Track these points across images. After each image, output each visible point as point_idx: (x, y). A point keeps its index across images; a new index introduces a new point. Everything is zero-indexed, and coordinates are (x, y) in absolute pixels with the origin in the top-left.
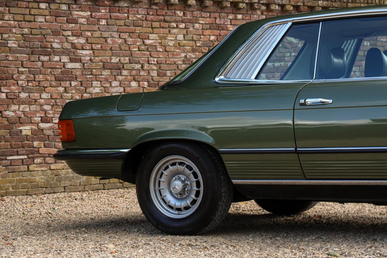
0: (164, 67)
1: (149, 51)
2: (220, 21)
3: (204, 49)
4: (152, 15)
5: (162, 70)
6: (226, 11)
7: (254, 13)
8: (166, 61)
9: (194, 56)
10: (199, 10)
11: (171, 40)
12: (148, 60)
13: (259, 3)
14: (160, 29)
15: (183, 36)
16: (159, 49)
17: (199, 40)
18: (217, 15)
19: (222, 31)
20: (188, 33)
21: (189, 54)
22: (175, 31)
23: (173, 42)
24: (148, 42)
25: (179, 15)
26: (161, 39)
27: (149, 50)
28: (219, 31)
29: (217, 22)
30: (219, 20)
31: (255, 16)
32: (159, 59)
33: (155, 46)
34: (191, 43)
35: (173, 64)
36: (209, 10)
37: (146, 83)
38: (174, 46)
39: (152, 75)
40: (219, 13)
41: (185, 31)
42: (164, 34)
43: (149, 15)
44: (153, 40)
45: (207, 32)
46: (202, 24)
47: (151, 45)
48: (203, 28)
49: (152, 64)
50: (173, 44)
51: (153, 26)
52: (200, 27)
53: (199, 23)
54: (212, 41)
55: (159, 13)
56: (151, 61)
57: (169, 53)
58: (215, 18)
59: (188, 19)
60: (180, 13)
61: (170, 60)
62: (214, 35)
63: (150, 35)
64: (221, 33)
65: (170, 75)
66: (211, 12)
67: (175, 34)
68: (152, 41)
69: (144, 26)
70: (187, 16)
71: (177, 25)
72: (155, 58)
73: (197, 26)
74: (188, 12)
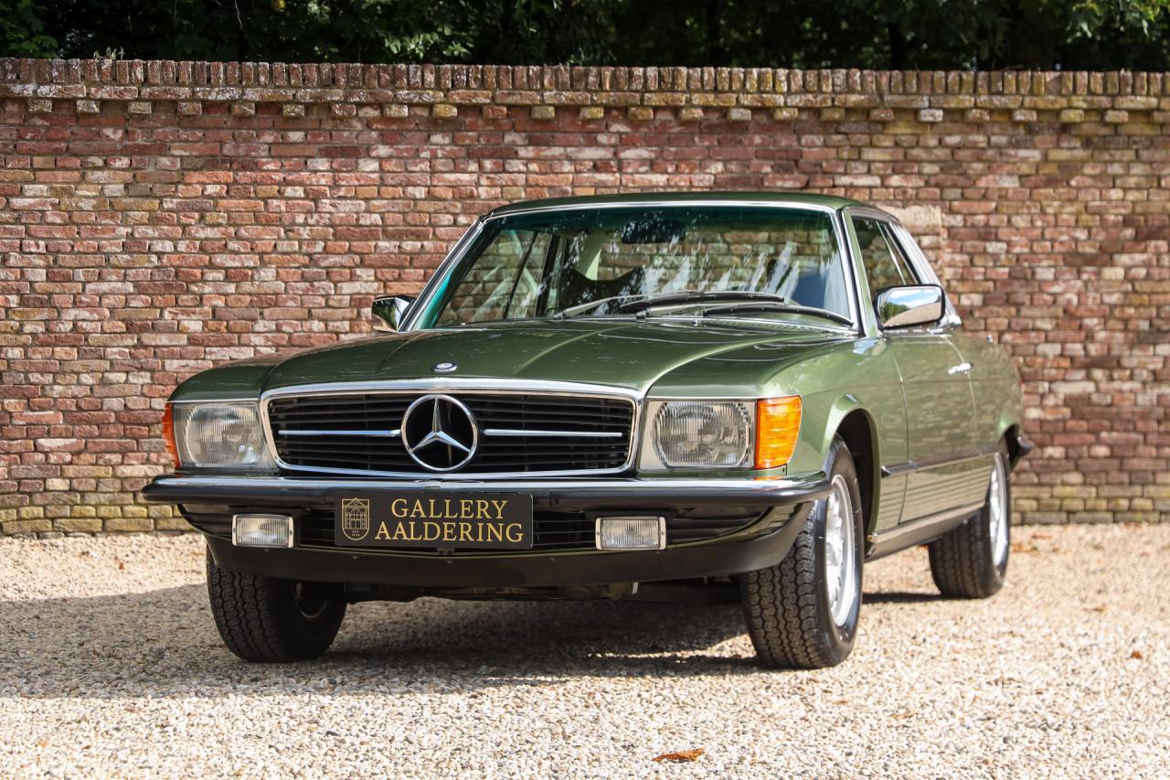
0: (68, 260)
1: (25, 224)
2: (236, 147)
3: (185, 216)
4: (33, 139)
5: (61, 267)
6: (255, 123)
7: (342, 127)
8: (73, 247)
9: (156, 234)
10: (172, 124)
11: (88, 197)
12: (21, 245)
13: (345, 102)
14: (56, 172)
15: (122, 186)
16: (50, 219)
17: (171, 197)
18: (224, 134)
19: (241, 173)
20: (138, 178)
21: (142, 229)
22: (99, 174)
23: (93, 202)
24: (17, 202)
25: (113, 137)
26: (57, 196)
27: (24, 221)
28: (231, 173)
29: (225, 151)
30: (233, 147)
31: (346, 134)
32: (51, 242)
33: (39, 211)
34: (147, 204)
35: (95, 253)
36: (202, 124)
37: (14, 300)
38: (97, 209)
39: (32, 279)
40: (231, 128)
41: (128, 176)
42: (64, 183)
43: (23, 139)
44: (34, 197)
45: (195, 177)
46: (182, 158)
47: (29, 211)
48: (185, 166)
49: (31, 253)
50: (94, 207)
51: (35, 166)
52: (173, 164)
53: (174, 156)
54: (210, 197)
55: (52, 134)
56: (29, 246)
57: (82, 227)
58: (222, 143)
59: (138, 146)
60: (115, 132)
61: (85, 243)
62: (219, 183)
63: (26, 187)
64: (238, 178)
65: (83, 279)
66: (208, 128)
67: (99, 184)
68: (31, 201)
69: (9, 166)
70: (134, 140)
71: (105, 162)
72: (42, 239)
73: (165, 161)
74: (139, 131)
